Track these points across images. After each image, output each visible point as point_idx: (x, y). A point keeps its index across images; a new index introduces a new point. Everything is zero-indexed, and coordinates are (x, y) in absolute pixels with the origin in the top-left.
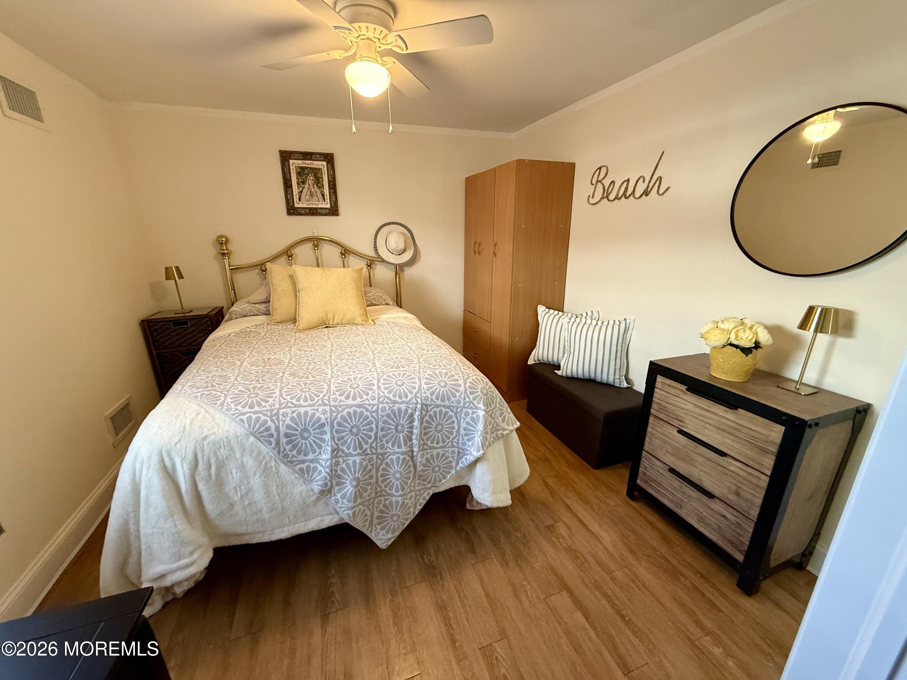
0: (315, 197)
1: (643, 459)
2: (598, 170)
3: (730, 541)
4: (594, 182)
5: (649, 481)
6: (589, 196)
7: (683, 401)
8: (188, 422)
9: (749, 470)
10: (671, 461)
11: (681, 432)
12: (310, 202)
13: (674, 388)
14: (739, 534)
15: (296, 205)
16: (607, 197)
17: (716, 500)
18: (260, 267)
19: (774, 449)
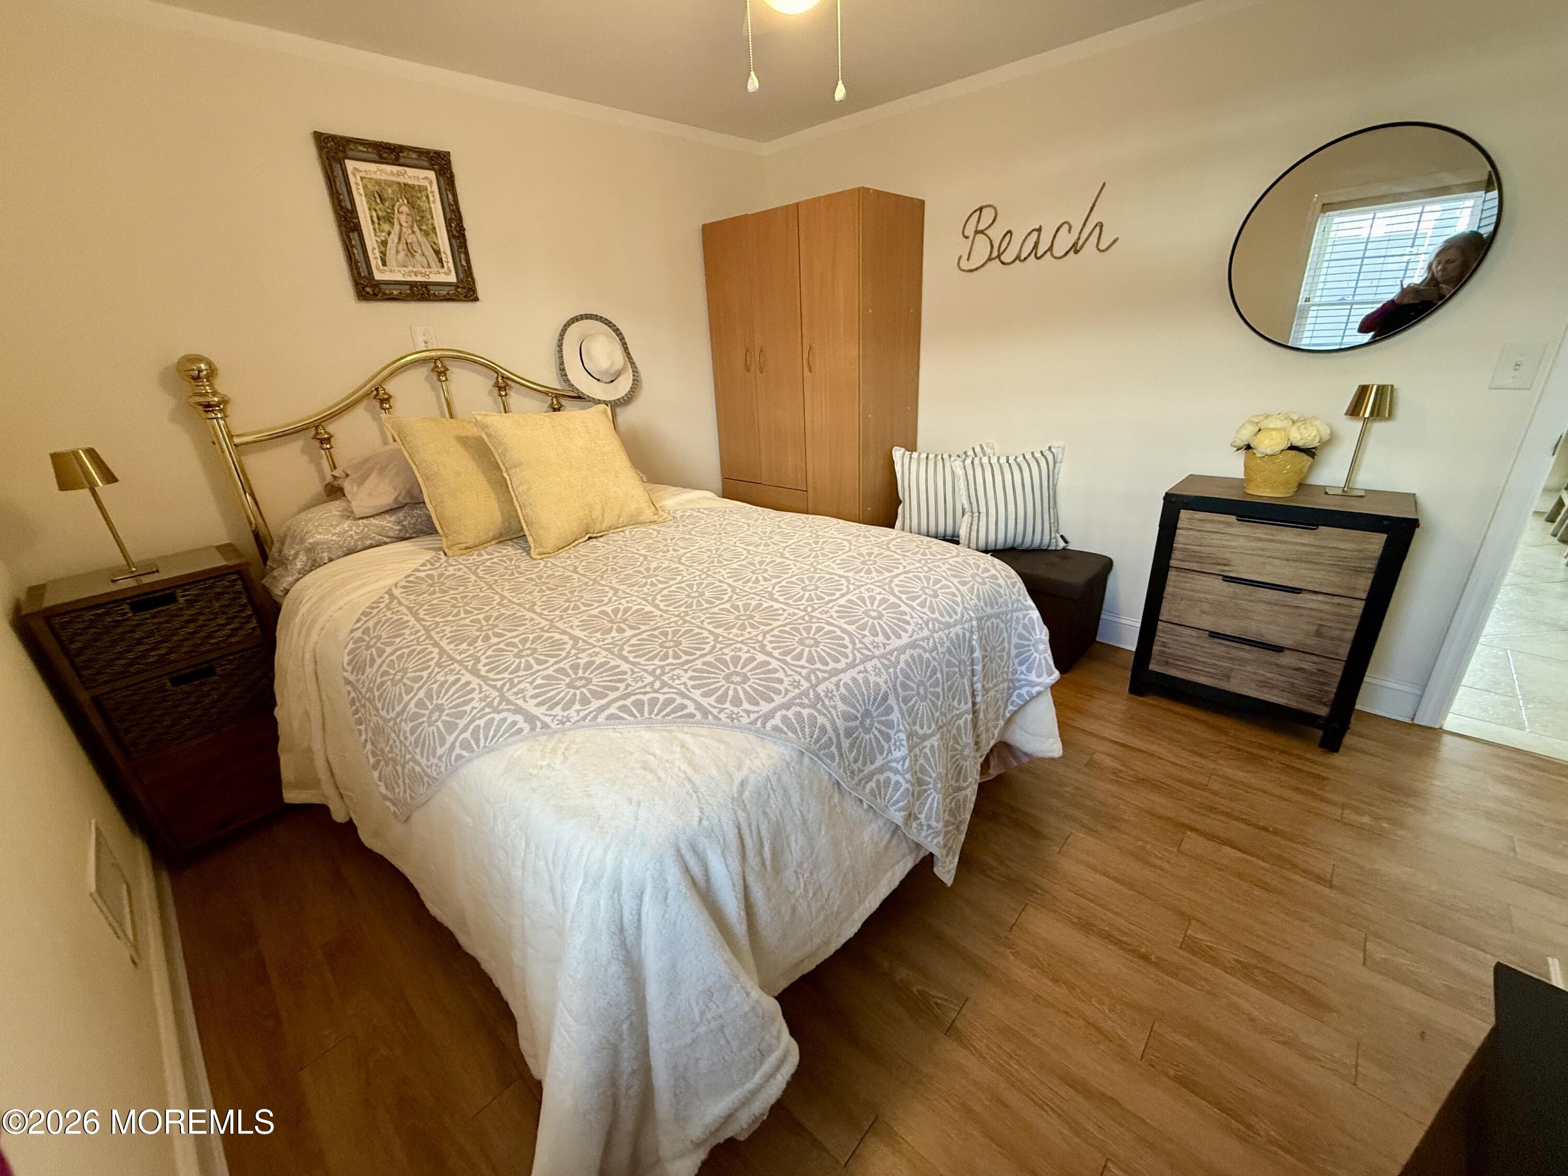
0: (418, 256)
1: (1158, 633)
2: (978, 212)
3: (1310, 697)
4: (970, 231)
5: (1170, 660)
6: (960, 257)
7: (1229, 537)
8: (684, 766)
9: (1336, 600)
10: (1208, 623)
11: (1228, 579)
12: (410, 268)
13: (1212, 521)
14: (1322, 684)
15: (378, 276)
16: (999, 256)
17: (1287, 652)
18: (313, 432)
19: (1372, 565)
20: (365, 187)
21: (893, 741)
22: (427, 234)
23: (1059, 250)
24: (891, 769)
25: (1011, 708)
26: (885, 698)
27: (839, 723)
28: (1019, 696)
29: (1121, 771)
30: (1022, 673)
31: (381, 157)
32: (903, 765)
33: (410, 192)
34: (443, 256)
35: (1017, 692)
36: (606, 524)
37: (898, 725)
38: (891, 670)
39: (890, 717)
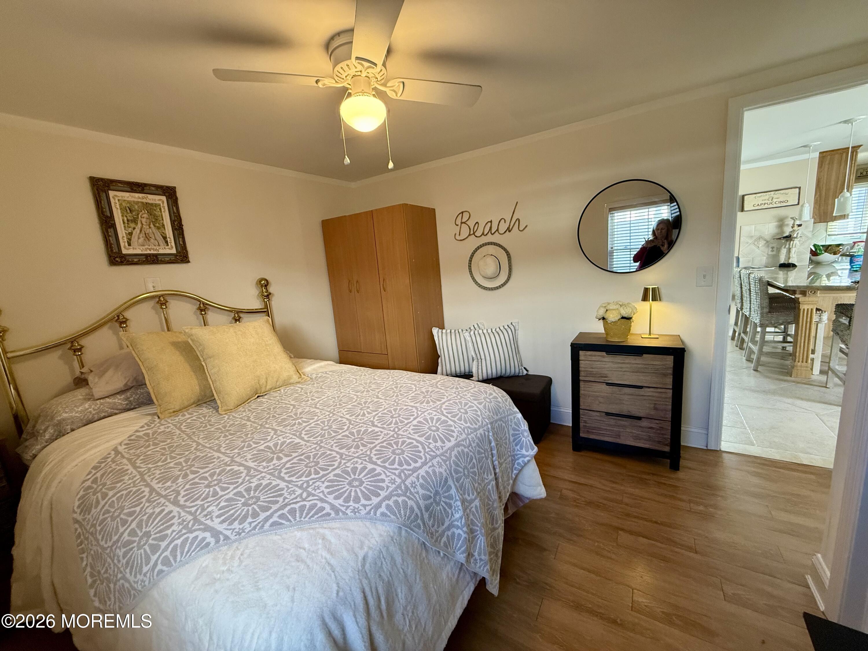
0: (152, 240)
1: (581, 416)
2: (461, 214)
3: (659, 442)
4: (459, 222)
5: (590, 430)
6: (455, 234)
7: (604, 363)
9: (659, 390)
10: (604, 408)
11: (608, 384)
12: (147, 247)
13: (595, 356)
14: (663, 434)
15: (124, 251)
16: (474, 234)
17: (643, 419)
18: (69, 345)
19: (670, 371)
20: (121, 205)
21: (453, 507)
22: (158, 228)
23: (502, 231)
24: (454, 526)
25: (515, 472)
26: (446, 480)
27: (421, 502)
28: (519, 464)
29: (578, 499)
30: (518, 450)
31: (132, 189)
32: (461, 522)
33: (150, 208)
34: (168, 239)
35: (517, 462)
36: (268, 387)
37: (456, 497)
38: (448, 463)
39: (450, 493)
